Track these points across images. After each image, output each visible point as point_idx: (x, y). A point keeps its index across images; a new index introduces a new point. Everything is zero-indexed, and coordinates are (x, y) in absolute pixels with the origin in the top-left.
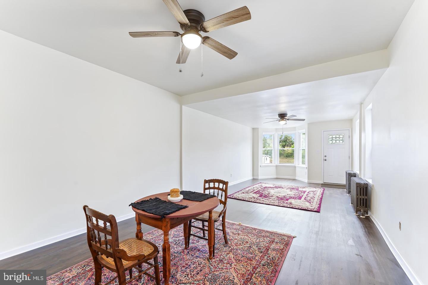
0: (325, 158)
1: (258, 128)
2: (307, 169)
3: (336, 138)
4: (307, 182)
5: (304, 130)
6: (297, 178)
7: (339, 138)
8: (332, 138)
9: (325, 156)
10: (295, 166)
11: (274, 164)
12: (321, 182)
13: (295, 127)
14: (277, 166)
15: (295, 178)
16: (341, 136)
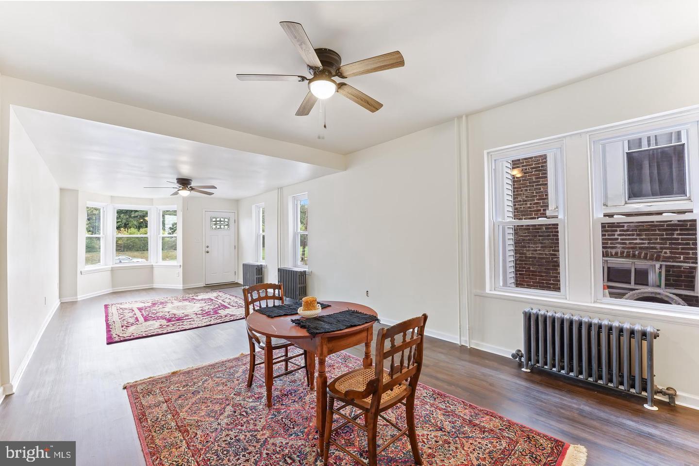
0: (207, 249)
1: (78, 191)
2: (182, 267)
3: (220, 221)
4: (182, 288)
5: (176, 206)
6: (155, 286)
7: (224, 221)
8: (216, 221)
9: (208, 247)
10: (152, 265)
11: (106, 265)
12: (202, 285)
13: (152, 199)
14: (113, 270)
15: (153, 286)
16: (226, 220)
